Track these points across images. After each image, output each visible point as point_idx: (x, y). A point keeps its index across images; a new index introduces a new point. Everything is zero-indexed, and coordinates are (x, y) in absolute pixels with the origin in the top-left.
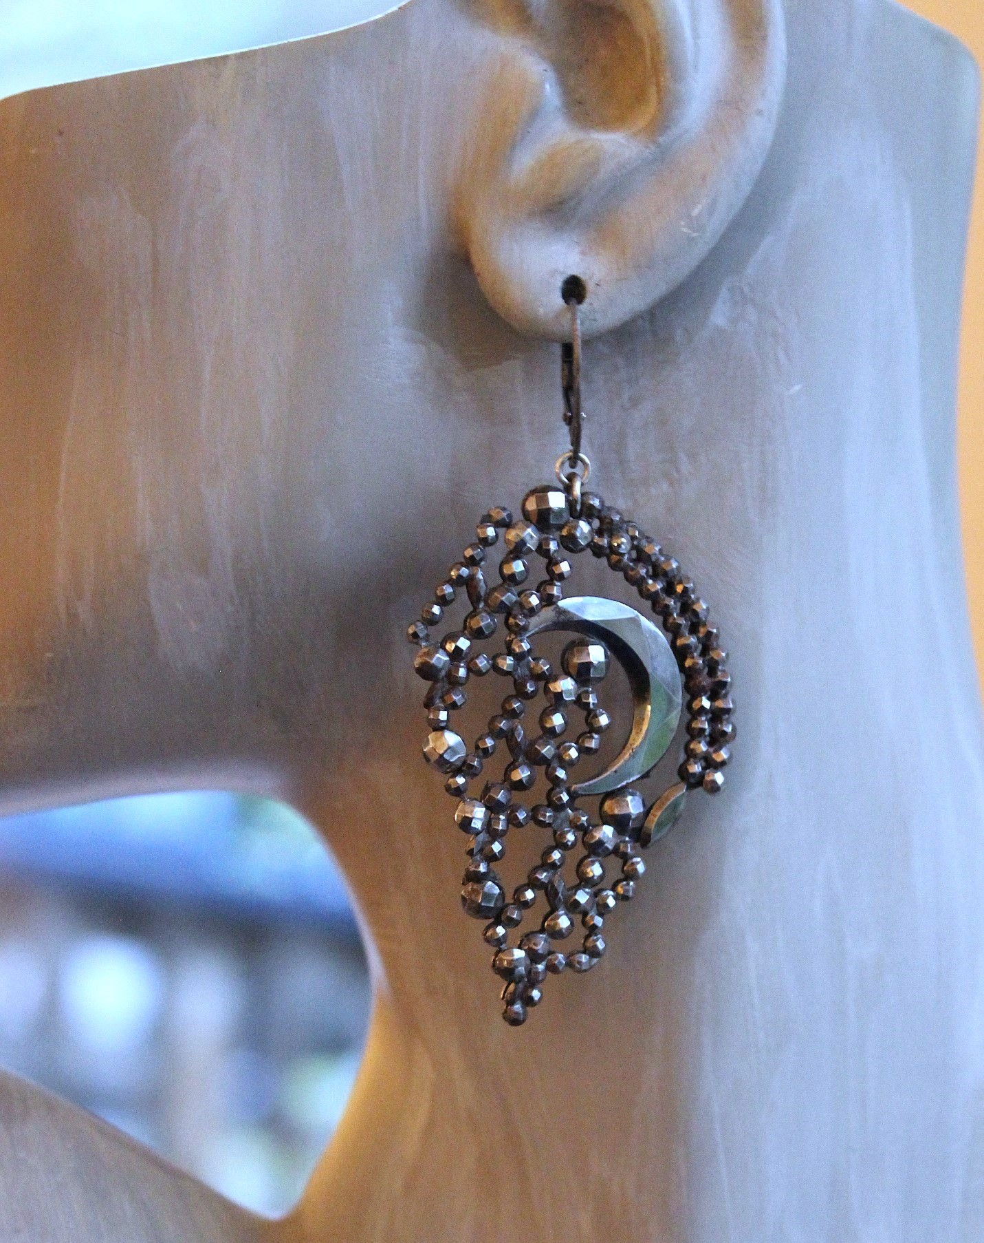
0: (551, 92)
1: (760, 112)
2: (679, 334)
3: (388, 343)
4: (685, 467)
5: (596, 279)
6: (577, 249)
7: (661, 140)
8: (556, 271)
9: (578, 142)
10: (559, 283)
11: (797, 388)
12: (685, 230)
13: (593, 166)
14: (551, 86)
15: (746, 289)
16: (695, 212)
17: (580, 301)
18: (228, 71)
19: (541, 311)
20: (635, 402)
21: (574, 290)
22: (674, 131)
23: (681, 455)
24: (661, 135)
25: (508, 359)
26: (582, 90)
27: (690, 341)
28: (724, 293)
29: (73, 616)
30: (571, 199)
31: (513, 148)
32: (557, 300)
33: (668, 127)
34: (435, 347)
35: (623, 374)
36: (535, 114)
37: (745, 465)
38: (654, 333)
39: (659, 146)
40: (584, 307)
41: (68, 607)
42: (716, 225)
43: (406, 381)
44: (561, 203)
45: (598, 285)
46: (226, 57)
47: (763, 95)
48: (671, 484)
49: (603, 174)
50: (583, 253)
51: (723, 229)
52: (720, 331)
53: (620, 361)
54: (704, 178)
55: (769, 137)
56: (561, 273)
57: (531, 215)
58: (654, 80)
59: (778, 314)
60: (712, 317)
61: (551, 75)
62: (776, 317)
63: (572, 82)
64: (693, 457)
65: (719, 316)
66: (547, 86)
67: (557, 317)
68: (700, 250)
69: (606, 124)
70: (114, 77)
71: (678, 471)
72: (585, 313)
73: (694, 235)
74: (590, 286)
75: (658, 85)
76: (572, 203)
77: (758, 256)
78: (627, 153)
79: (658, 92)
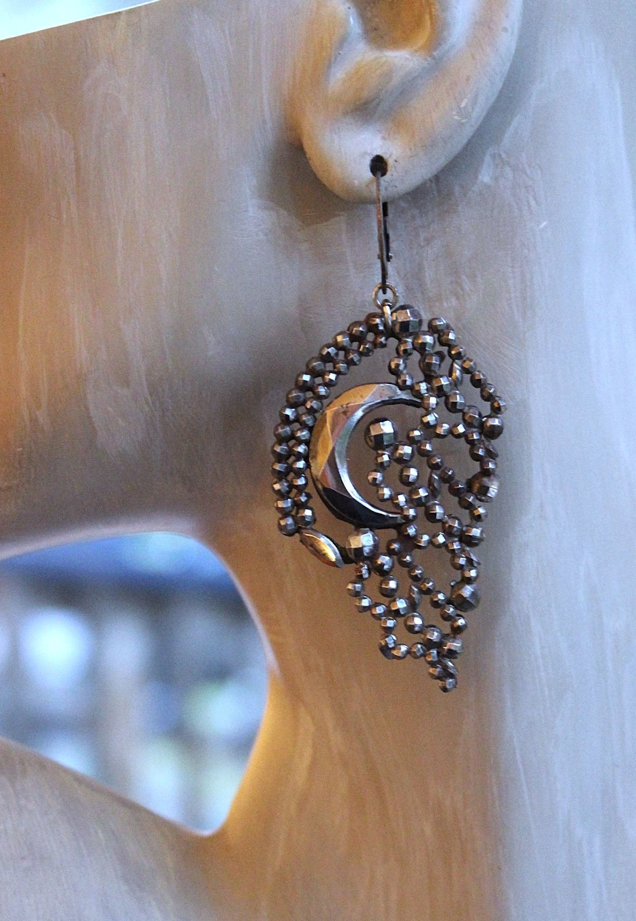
0: (354, 24)
1: (505, 30)
2: (457, 189)
3: (247, 211)
4: (467, 285)
5: (394, 157)
6: (380, 136)
7: (435, 54)
8: (366, 153)
9: (376, 58)
10: (367, 162)
11: (544, 224)
12: (456, 117)
13: (388, 75)
14: (353, 19)
15: (504, 156)
16: (463, 105)
17: (384, 174)
18: (121, 23)
19: (356, 182)
20: (428, 241)
21: (379, 165)
22: (446, 47)
23: (464, 277)
24: (435, 50)
25: (335, 216)
26: (377, 20)
27: (465, 195)
28: (488, 158)
29: (34, 421)
30: (374, 100)
31: (329, 67)
32: (367, 174)
33: (440, 44)
34: (283, 212)
35: (418, 222)
36: (343, 40)
37: (511, 282)
38: (439, 191)
39: (434, 58)
40: (387, 177)
41: (30, 414)
42: (478, 113)
43: (262, 237)
44: (365, 104)
45: (396, 161)
46: (119, 13)
47: (507, 17)
48: (458, 298)
49: (395, 81)
50: (384, 138)
51: (484, 113)
52: (488, 187)
53: (416, 212)
54: (468, 79)
55: (513, 46)
56: (369, 154)
57: (345, 114)
58: (428, 11)
59: (528, 172)
60: (480, 177)
61: (353, 10)
62: (526, 174)
63: (369, 15)
64: (473, 277)
65: (485, 176)
66: (351, 20)
67: (367, 186)
68: (468, 132)
69: (395, 44)
70: (39, 32)
71: (462, 289)
72: (388, 182)
73: (463, 121)
74: (390, 162)
75: (430, 13)
76: (374, 103)
77: (511, 130)
78: (411, 65)
79: (431, 18)
